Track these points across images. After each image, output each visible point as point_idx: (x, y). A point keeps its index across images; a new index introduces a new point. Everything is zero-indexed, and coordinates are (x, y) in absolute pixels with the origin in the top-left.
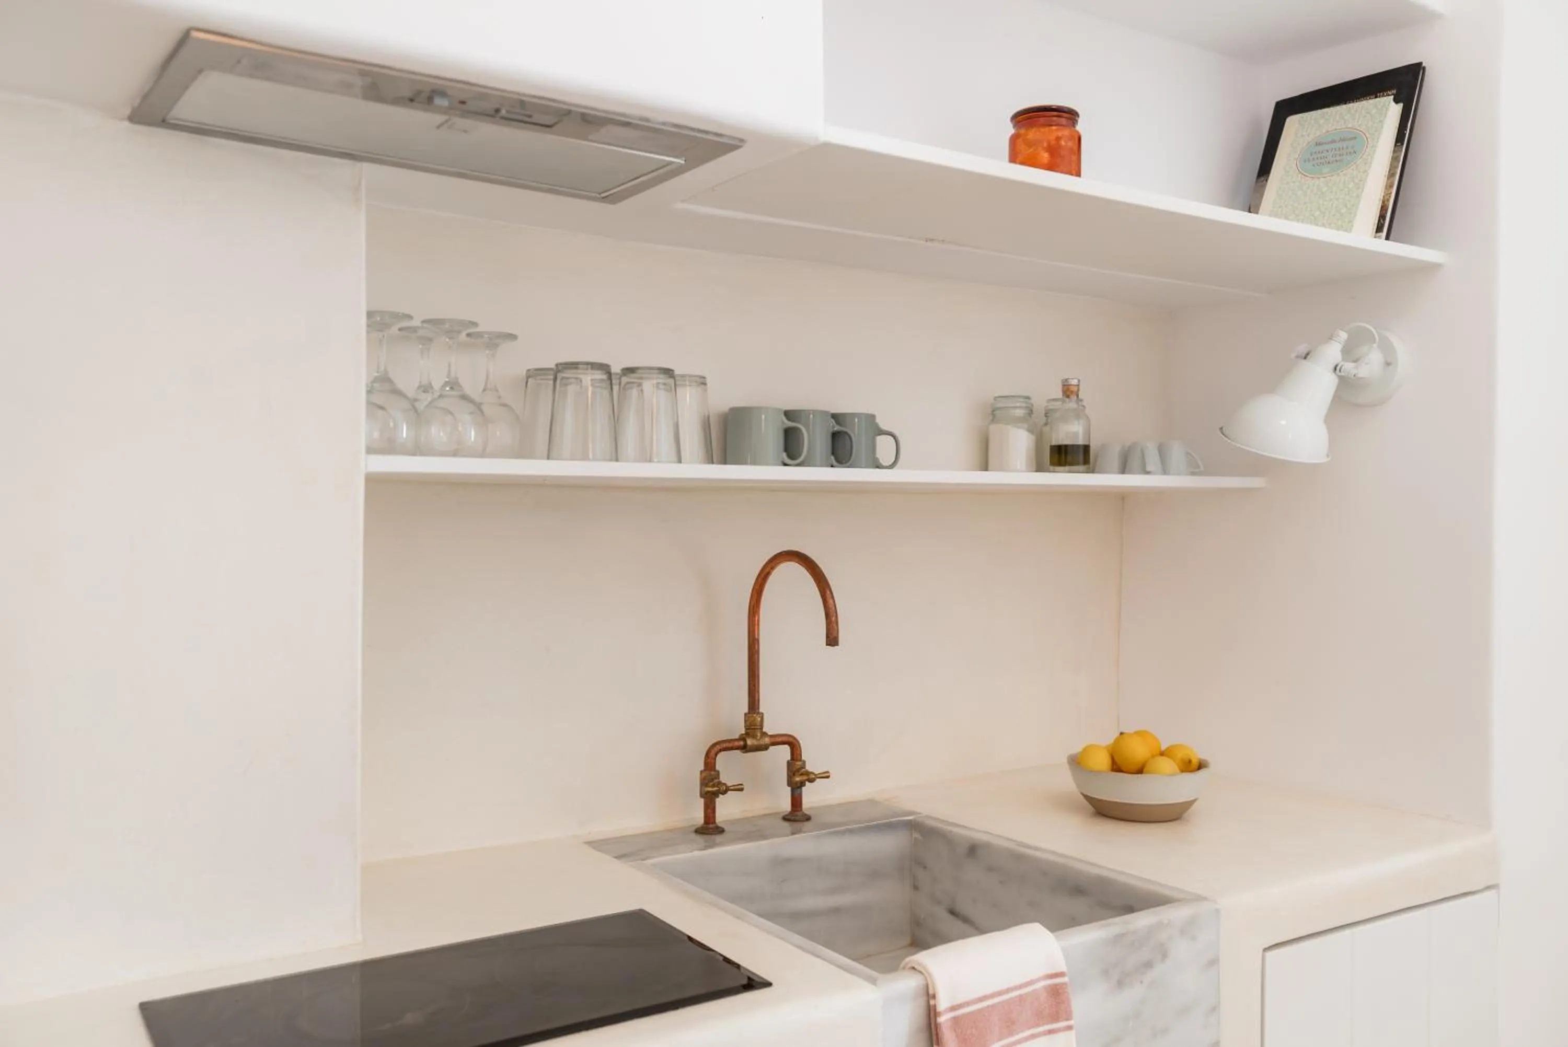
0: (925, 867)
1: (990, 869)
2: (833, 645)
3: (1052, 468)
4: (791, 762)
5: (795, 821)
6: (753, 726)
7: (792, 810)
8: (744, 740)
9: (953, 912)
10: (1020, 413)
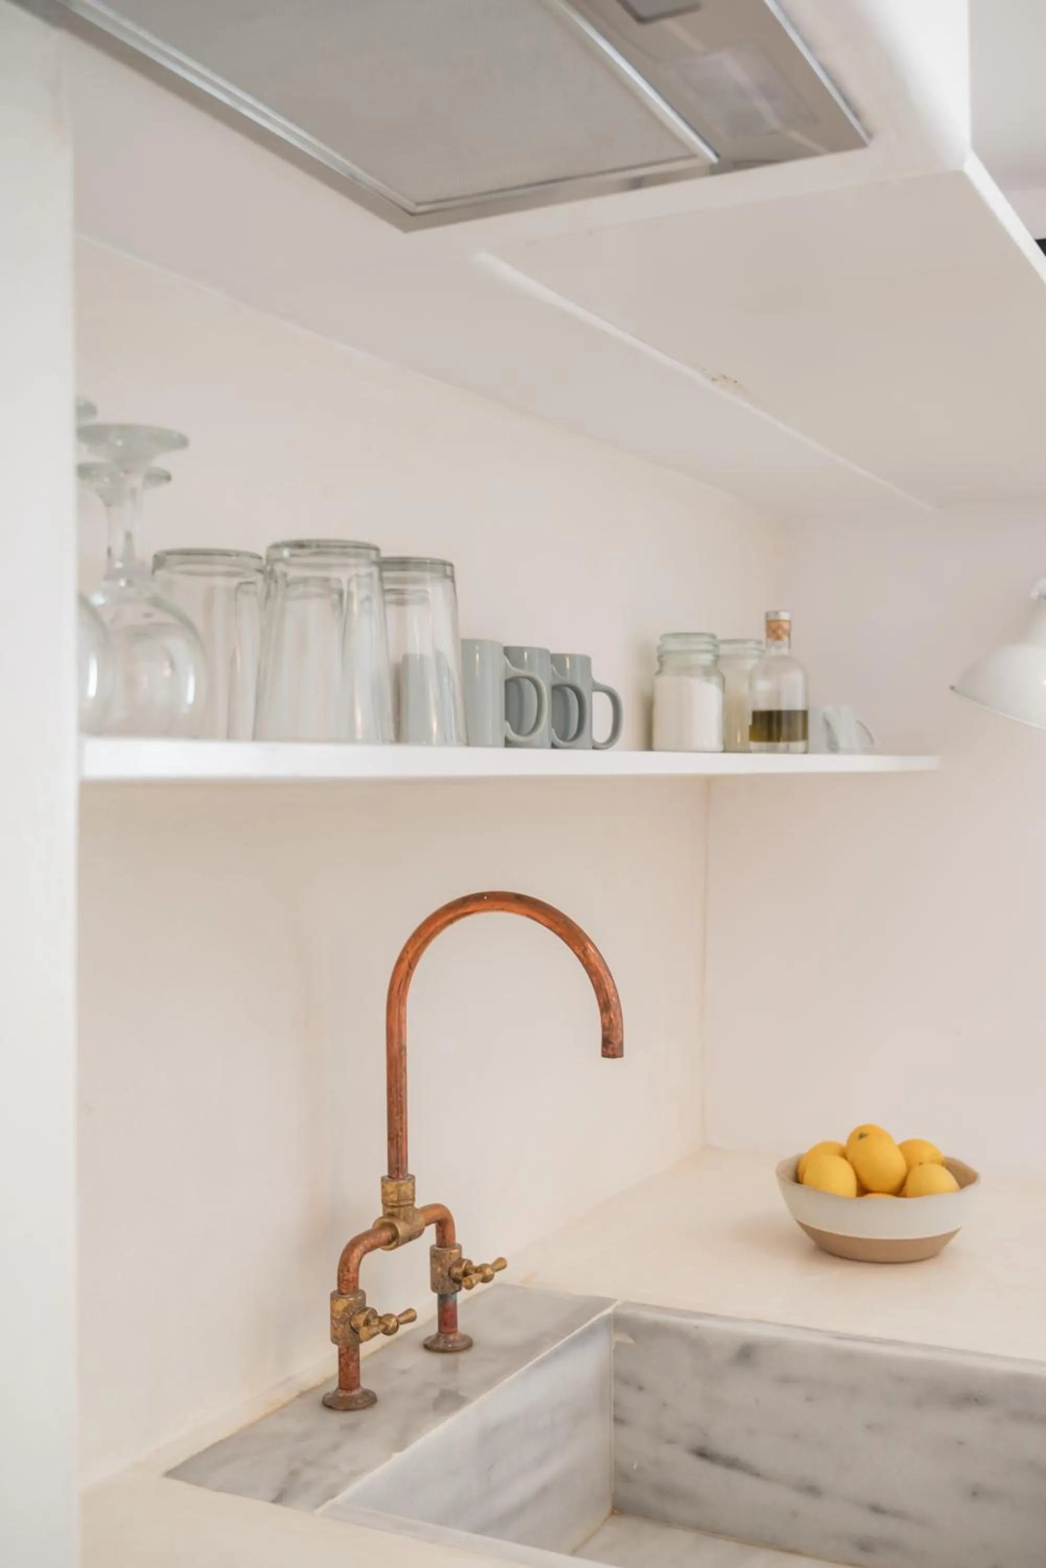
0: (641, 1388)
1: (785, 1380)
2: (614, 1056)
3: (753, 745)
4: (437, 1248)
5: (443, 1351)
6: (403, 1200)
7: (440, 1331)
8: (392, 1226)
9: (702, 1454)
10: (707, 659)
